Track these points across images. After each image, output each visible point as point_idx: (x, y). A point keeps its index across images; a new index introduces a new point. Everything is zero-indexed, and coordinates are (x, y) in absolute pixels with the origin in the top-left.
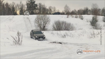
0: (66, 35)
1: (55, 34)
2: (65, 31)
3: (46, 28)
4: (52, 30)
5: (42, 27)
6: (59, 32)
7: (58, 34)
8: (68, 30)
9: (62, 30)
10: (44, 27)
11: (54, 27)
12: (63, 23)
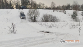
0: (52, 26)
1: (43, 25)
2: (51, 22)
3: (36, 20)
4: (41, 22)
5: (33, 19)
6: (46, 23)
7: (45, 25)
8: (54, 22)
9: (49, 22)
10: (35, 19)
11: (43, 19)
12: (50, 16)
